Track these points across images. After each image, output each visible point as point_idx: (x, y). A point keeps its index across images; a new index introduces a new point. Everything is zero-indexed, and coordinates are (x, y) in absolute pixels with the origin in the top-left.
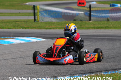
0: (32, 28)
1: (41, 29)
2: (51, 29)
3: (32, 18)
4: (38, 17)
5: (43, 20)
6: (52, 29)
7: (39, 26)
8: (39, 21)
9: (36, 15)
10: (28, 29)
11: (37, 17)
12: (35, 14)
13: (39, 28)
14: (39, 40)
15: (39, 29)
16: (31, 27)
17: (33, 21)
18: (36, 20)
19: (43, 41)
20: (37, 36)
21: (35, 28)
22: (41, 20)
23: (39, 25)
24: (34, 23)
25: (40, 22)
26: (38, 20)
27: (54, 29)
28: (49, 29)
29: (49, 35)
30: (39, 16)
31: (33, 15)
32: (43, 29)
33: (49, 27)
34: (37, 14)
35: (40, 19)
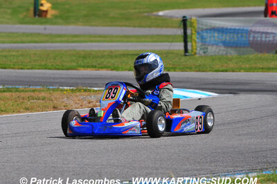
0: (182, 70)
1: (203, 71)
2: (226, 71)
3: (181, 46)
4: (194, 44)
5: (205, 50)
6: (229, 71)
7: (200, 66)
8: (195, 54)
9: (189, 40)
10: (175, 71)
11: (192, 46)
12: (185, 39)
13: (200, 69)
14: (203, 96)
15: (199, 71)
16: (181, 67)
17: (183, 53)
18: (190, 51)
19: (214, 98)
20: (197, 87)
21: (190, 69)
22: (201, 52)
23: (199, 62)
24: (184, 59)
25: (197, 56)
26: (194, 51)
27: (233, 71)
28: (222, 71)
29: (225, 84)
30: (195, 42)
31: (182, 39)
32: (210, 71)
33: (222, 66)
34: (191, 38)
35: (198, 49)
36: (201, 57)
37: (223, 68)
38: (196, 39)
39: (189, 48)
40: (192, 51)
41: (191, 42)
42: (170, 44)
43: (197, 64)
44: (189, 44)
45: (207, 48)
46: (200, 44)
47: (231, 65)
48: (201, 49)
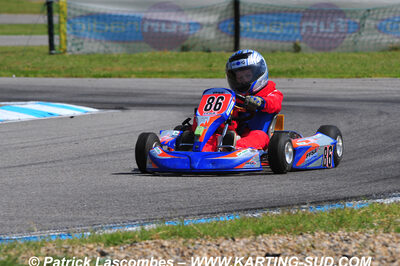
0: (46, 75)
1: (76, 77)
2: (110, 77)
3: (44, 40)
4: (63, 37)
5: (80, 46)
6: (115, 77)
7: (72, 68)
8: (65, 51)
9: (56, 31)
10: (35, 76)
11: (60, 39)
12: (51, 29)
13: (71, 73)
14: (77, 113)
15: (72, 76)
16: (44, 70)
17: (47, 50)
18: (57, 48)
19: (92, 115)
20: (68, 99)
21: (58, 73)
22: (74, 49)
23: (71, 63)
24: (48, 59)
25: (67, 54)
26: (64, 47)
27: (120, 77)
28: (104, 76)
29: (108, 95)
30: (65, 34)
31: (46, 30)
32: (86, 76)
33: (104, 70)
34: (59, 28)
35: (69, 44)
36: (74, 56)
37: (105, 72)
38: (66, 31)
39: (56, 42)
40: (60, 47)
41: (59, 33)
42: (27, 37)
43: (68, 67)
44: (56, 37)
45: (82, 44)
46: (72, 37)
47: (117, 67)
48: (73, 45)
